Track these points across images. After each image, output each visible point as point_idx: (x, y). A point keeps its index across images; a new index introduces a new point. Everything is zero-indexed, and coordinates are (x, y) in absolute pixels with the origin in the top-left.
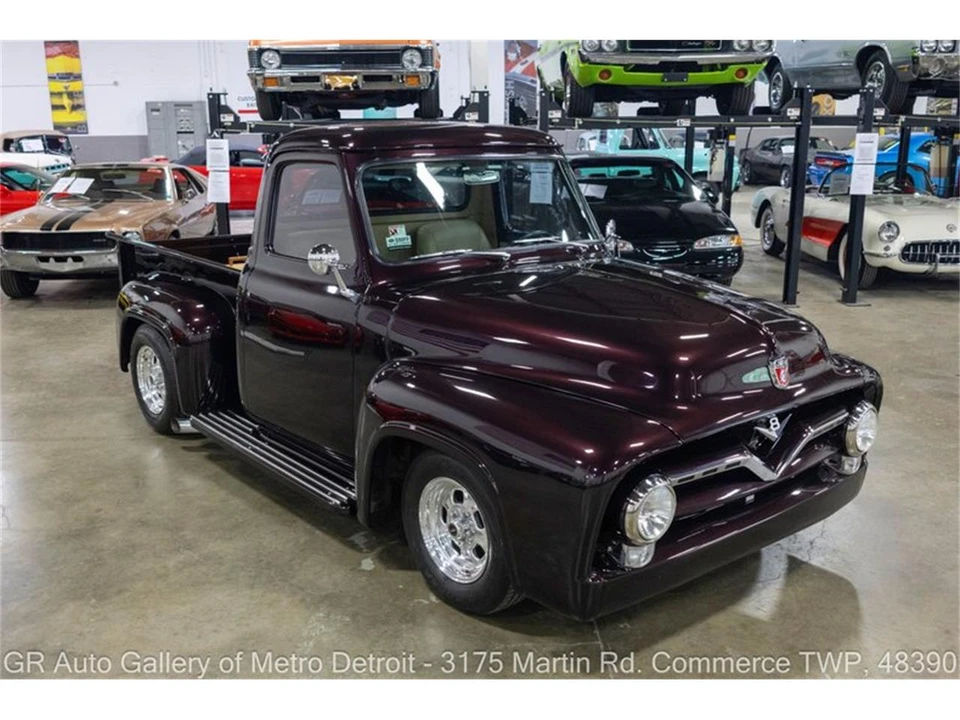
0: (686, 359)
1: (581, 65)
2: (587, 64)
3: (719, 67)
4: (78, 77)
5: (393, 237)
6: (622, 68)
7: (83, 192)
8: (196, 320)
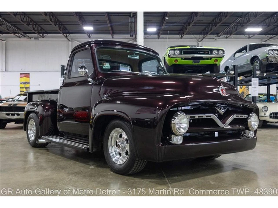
0: (192, 83)
1: (169, 58)
2: (171, 58)
3: (209, 59)
4: (29, 83)
5: (105, 66)
6: (181, 59)
7: (23, 99)
8: (47, 107)
